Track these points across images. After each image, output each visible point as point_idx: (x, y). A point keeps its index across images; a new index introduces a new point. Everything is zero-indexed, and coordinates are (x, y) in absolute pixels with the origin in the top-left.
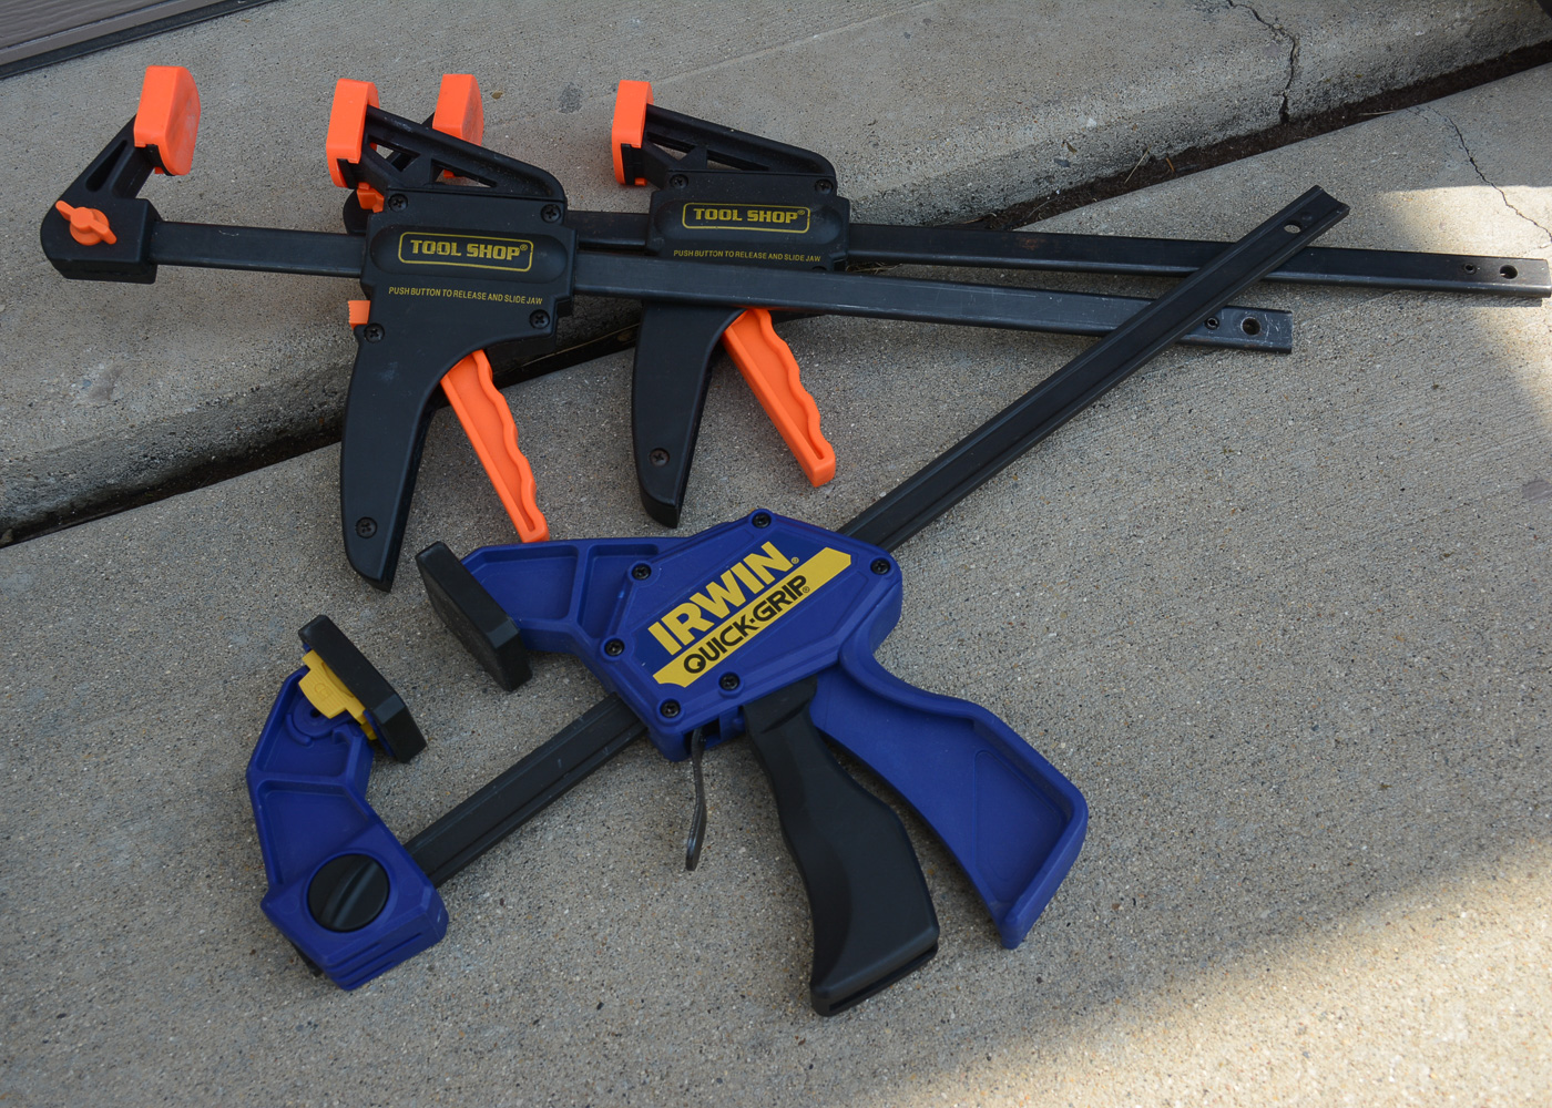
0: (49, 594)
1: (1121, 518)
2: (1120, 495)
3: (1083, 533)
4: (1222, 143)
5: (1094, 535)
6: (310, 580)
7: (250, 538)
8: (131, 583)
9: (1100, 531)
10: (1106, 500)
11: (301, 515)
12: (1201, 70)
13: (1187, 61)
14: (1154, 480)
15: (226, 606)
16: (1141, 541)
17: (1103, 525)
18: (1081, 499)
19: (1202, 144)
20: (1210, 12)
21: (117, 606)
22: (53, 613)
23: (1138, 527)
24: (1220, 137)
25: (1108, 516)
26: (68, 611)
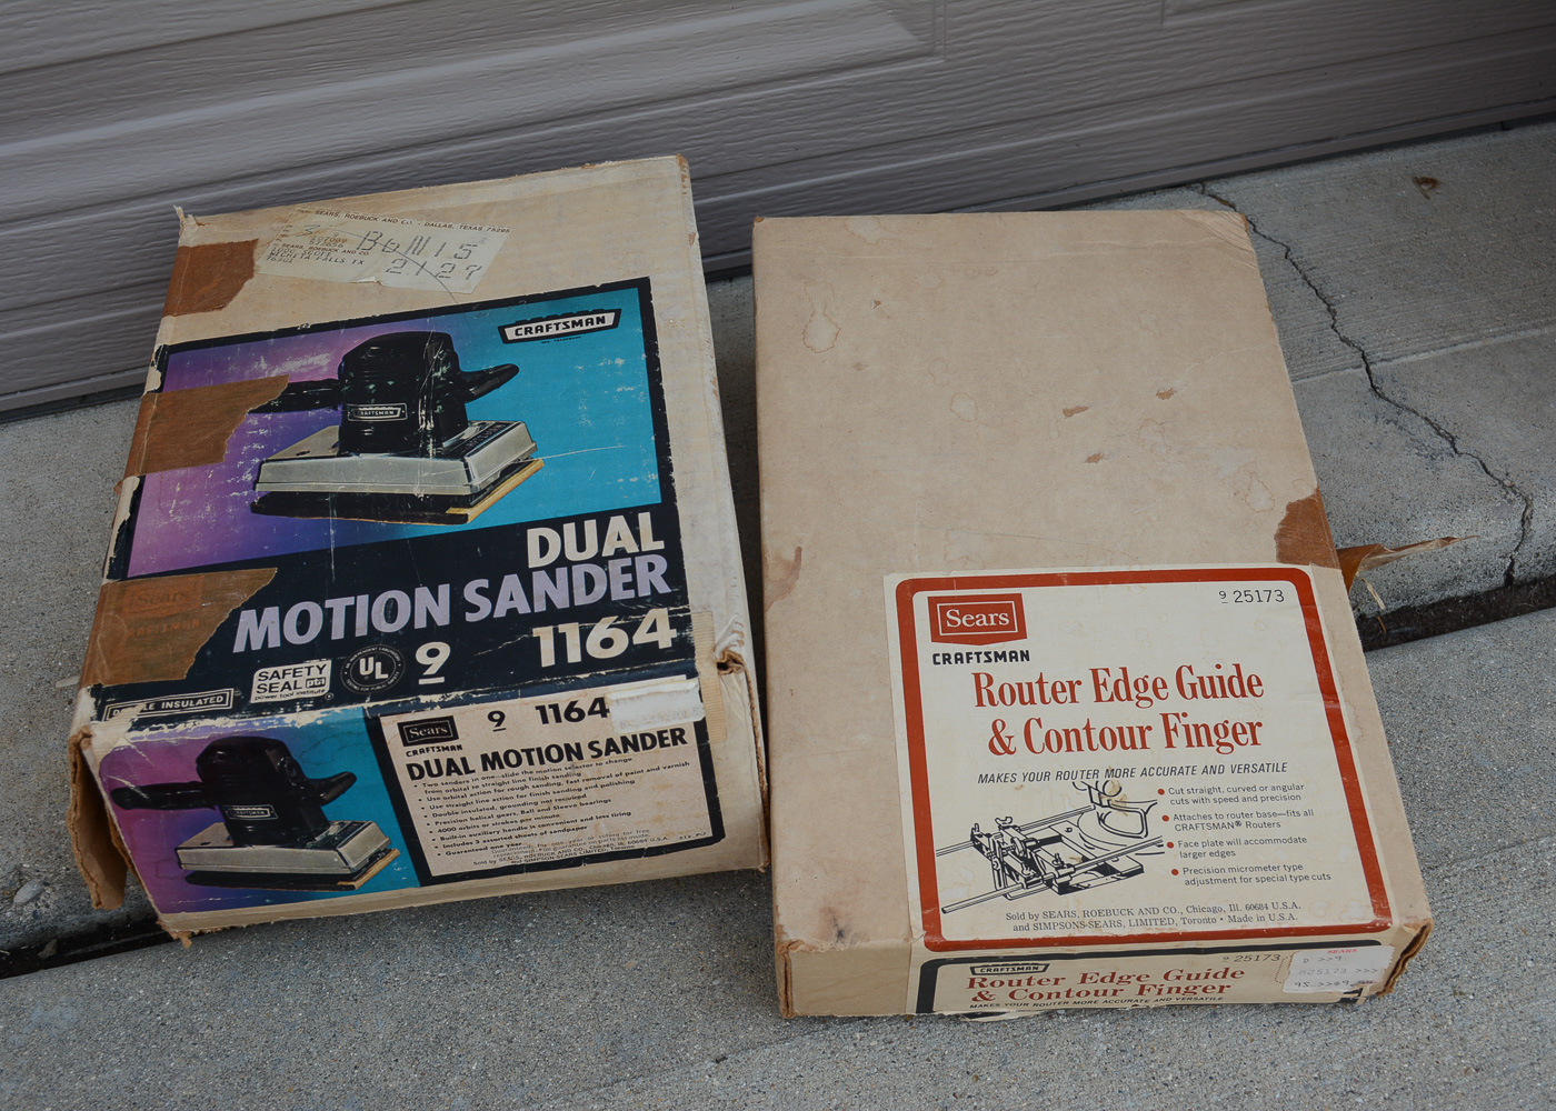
0: (95, 1036)
1: (1337, 1067)
2: (1334, 1037)
3: (1292, 1083)
4: (1440, 603)
5: (1306, 1087)
6: (397, 1052)
7: (331, 990)
8: (191, 1033)
9: (1312, 1082)
10: (1319, 1042)
11: (391, 967)
12: (1425, 527)
13: (1409, 516)
14: (1374, 1022)
15: (298, 1074)
16: (1360, 1100)
17: (1316, 1075)
18: (1290, 1039)
19: (1418, 603)
20: (1433, 459)
21: (171, 1061)
22: (98, 1061)
23: (1356, 1081)
24: (1438, 597)
25: (1321, 1064)
26: (114, 1060)
